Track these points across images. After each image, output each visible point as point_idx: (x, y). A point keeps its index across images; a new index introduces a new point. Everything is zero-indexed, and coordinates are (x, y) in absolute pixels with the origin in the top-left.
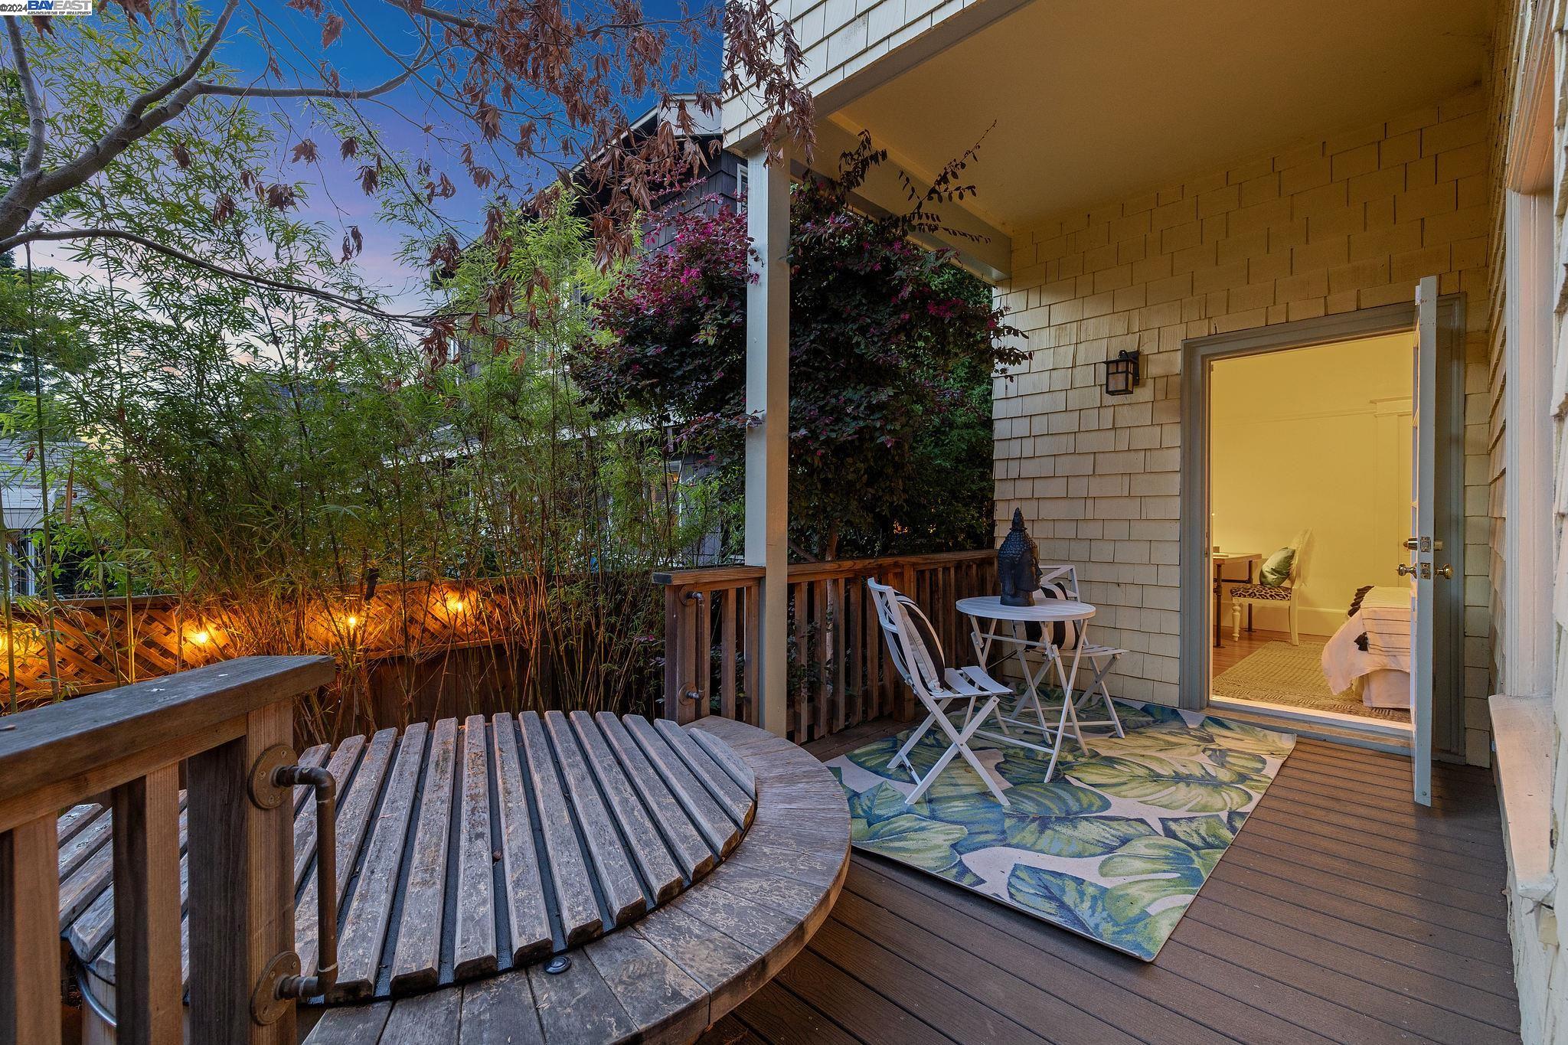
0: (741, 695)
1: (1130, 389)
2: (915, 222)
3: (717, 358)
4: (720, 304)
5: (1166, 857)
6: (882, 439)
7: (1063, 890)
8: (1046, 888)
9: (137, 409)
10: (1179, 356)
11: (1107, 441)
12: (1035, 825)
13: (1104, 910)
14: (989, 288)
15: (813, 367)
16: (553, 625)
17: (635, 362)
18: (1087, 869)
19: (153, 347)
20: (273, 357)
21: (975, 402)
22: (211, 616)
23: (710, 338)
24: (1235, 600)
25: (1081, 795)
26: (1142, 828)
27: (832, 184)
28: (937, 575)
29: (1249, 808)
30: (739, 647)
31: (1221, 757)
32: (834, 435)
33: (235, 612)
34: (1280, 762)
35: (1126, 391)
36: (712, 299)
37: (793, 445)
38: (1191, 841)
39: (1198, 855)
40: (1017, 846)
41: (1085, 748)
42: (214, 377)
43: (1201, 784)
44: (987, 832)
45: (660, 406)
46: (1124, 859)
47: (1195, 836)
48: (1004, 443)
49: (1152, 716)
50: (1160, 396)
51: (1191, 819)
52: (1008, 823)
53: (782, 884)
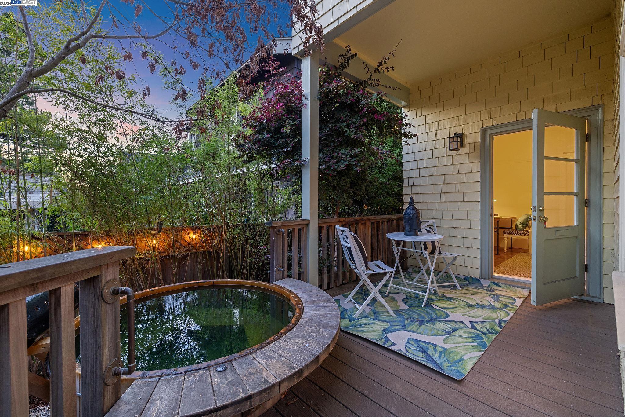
0: (300, 270)
1: (459, 148)
2: (369, 83)
3: (291, 138)
4: (292, 117)
5: (472, 337)
6: (356, 169)
7: (428, 349)
8: (421, 348)
9: (75, 162)
10: (480, 134)
11: (450, 170)
12: (417, 323)
13: (445, 357)
14: (401, 108)
15: (329, 141)
16: (230, 243)
17: (258, 140)
18: (439, 341)
19: (81, 138)
20: (124, 142)
21: (396, 156)
22: (103, 239)
23: (288, 130)
24: (505, 236)
25: (437, 312)
26: (462, 325)
27: (336, 68)
28: (379, 224)
29: (508, 318)
30: (299, 251)
31: (497, 298)
32: (336, 167)
33: (111, 238)
34: (522, 300)
35: (458, 149)
36: (289, 115)
37: (320, 171)
38: (482, 331)
39: (486, 337)
40: (410, 331)
41: (439, 294)
42: (103, 149)
43: (488, 309)
44: (397, 325)
45: (270, 158)
46: (454, 337)
47: (484, 329)
48: (407, 171)
49: (468, 281)
50: (472, 151)
51: (483, 322)
52: (406, 322)
53: (311, 341)
